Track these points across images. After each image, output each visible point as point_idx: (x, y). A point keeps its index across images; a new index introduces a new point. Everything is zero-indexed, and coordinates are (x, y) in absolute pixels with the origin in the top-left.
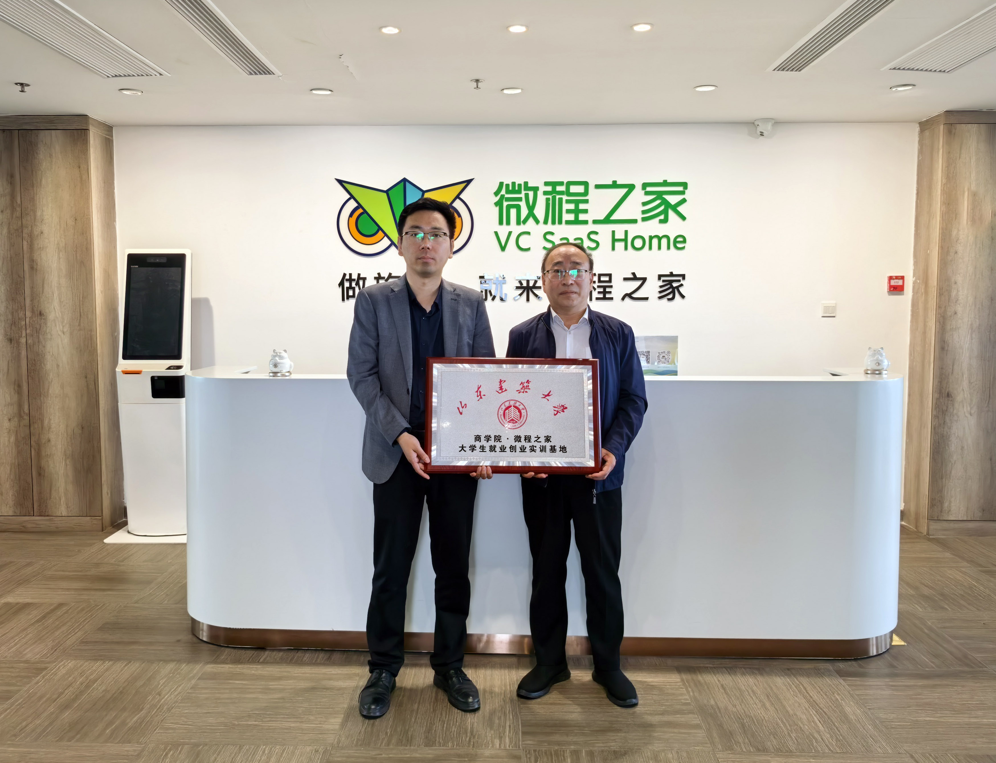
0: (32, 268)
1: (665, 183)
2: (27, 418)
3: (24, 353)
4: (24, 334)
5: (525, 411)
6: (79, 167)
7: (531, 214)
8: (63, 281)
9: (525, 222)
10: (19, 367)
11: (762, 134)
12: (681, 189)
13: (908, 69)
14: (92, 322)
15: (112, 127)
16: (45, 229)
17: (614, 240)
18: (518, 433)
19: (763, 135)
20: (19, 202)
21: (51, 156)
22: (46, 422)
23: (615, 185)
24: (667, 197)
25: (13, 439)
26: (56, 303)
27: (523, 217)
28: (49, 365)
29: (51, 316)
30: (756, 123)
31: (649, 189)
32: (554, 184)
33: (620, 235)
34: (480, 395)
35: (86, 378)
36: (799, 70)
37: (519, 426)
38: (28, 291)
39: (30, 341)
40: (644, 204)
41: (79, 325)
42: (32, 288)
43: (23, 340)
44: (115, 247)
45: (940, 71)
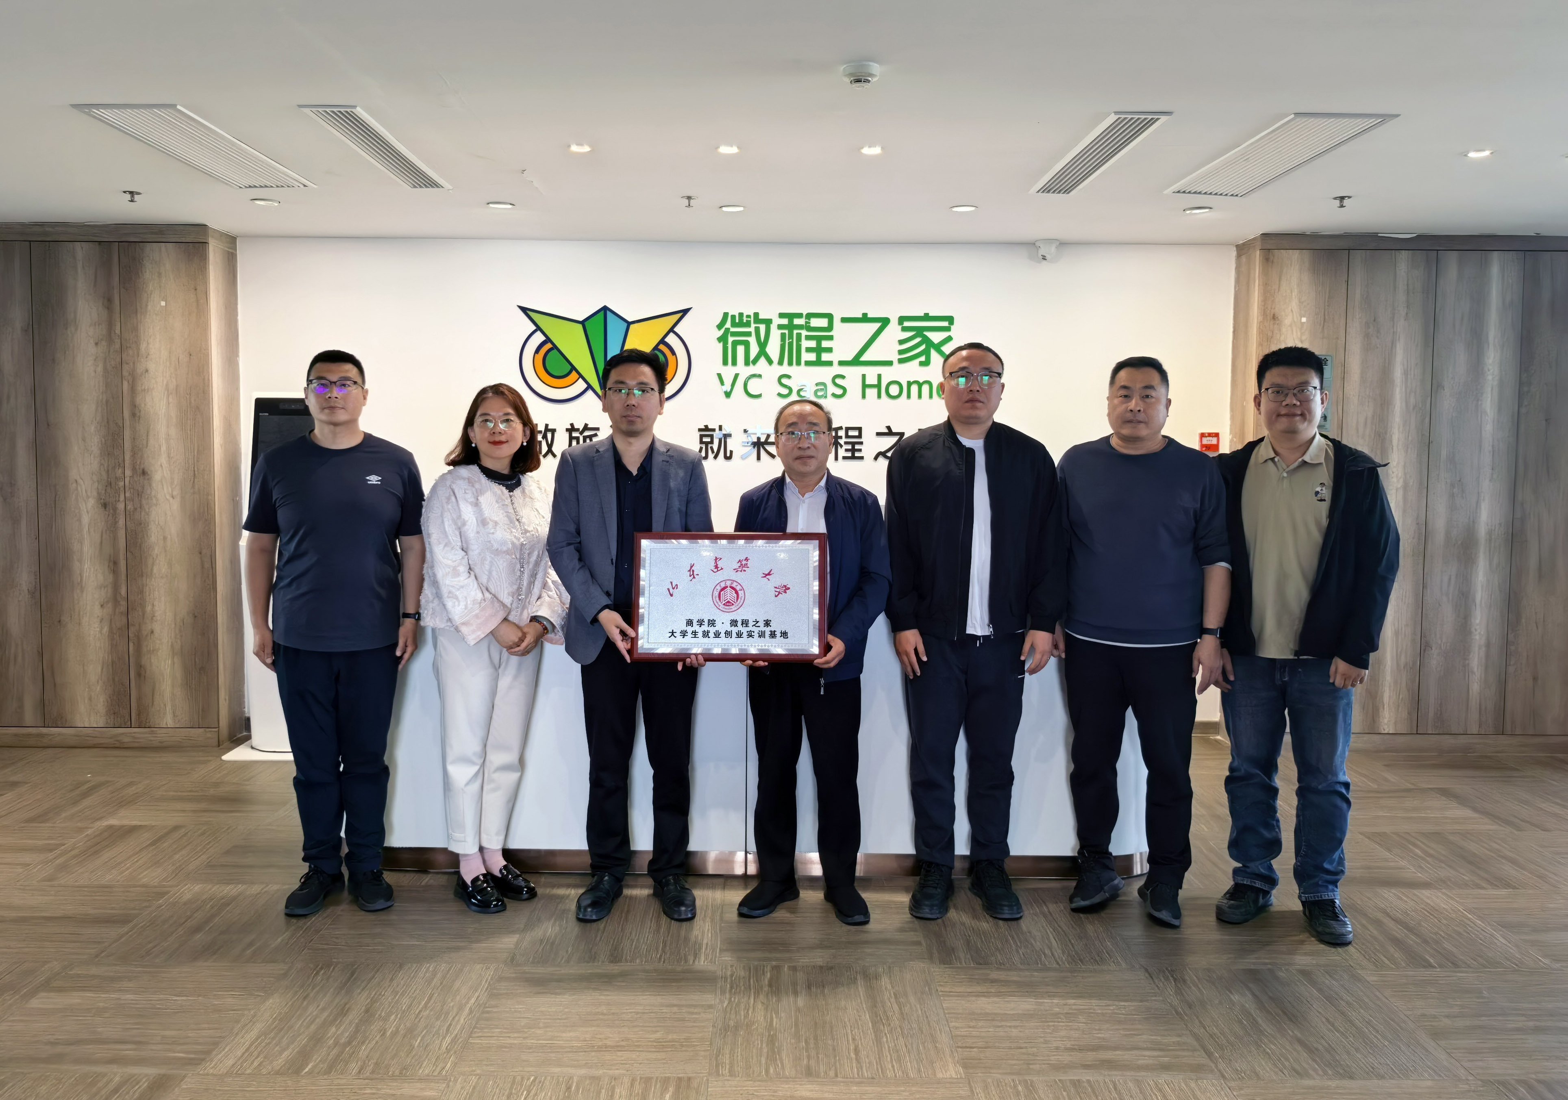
0: (133, 415)
1: (926, 317)
2: (124, 603)
3: (121, 522)
4: (122, 498)
5: (742, 592)
6: (196, 290)
7: (762, 353)
8: (173, 432)
9: (755, 362)
10: (115, 539)
11: (1044, 258)
12: (945, 324)
13: (1195, 193)
14: (209, 483)
15: (236, 238)
16: (151, 366)
17: (865, 386)
18: (733, 616)
19: (1046, 260)
20: (118, 331)
21: (160, 274)
22: (149, 608)
23: (865, 319)
24: (930, 335)
25: (106, 629)
26: (163, 460)
27: (753, 355)
28: (154, 536)
29: (157, 476)
30: (1037, 244)
31: (907, 324)
32: (791, 316)
33: (871, 380)
34: (692, 574)
35: (200, 553)
36: (1068, 191)
37: (736, 609)
38: (127, 445)
39: (130, 507)
40: (901, 342)
41: (193, 487)
42: (134, 439)
43: (121, 506)
44: (237, 389)
45: (1232, 195)
